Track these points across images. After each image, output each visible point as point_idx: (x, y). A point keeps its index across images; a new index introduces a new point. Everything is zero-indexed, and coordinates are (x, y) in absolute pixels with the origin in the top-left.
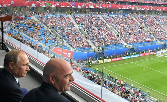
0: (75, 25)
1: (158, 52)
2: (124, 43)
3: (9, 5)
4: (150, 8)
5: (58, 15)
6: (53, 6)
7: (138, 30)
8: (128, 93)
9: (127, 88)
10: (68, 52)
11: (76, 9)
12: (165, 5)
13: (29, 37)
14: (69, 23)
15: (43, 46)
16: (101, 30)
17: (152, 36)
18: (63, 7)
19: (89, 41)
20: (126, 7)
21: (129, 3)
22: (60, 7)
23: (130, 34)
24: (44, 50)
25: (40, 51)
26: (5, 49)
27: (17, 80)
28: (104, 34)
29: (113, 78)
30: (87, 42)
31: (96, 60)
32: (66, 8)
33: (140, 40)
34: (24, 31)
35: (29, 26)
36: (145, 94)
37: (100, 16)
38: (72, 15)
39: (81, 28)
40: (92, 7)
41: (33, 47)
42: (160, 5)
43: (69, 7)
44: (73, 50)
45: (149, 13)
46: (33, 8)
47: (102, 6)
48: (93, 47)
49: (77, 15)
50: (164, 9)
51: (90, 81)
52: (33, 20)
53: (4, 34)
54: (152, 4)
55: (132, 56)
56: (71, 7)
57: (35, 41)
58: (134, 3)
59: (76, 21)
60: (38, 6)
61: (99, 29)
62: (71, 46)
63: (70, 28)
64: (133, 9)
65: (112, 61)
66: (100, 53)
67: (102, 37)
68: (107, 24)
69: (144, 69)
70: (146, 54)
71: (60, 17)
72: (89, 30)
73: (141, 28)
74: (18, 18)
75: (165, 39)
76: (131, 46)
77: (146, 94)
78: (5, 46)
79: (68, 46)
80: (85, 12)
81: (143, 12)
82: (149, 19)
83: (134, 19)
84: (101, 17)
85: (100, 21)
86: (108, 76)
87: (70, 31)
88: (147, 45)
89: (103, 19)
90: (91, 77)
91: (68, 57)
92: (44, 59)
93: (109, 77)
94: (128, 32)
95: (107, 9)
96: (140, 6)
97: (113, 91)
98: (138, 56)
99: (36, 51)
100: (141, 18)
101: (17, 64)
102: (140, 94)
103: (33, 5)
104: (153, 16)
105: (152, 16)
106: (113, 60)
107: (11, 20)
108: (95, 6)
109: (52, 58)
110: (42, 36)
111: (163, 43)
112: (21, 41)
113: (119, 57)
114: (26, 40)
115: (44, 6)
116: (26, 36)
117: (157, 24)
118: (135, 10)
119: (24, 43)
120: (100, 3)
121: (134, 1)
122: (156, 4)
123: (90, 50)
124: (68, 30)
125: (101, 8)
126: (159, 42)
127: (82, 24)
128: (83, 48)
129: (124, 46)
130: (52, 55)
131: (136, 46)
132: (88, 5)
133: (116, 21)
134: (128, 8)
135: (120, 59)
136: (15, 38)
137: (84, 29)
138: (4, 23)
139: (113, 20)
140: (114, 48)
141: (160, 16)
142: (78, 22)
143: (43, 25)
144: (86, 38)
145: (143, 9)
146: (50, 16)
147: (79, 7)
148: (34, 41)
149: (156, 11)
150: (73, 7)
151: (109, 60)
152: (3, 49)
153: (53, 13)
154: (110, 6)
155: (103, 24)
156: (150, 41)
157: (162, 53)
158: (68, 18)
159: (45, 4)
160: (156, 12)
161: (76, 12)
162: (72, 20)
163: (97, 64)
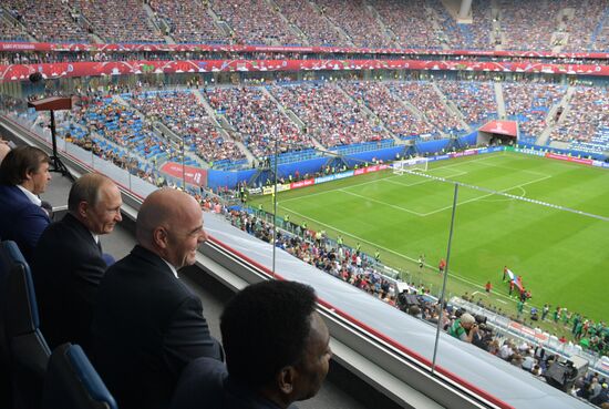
0: (209, 110)
1: (397, 165)
2: (318, 146)
3: (64, 73)
4: (374, 65)
5: (170, 90)
6: (159, 71)
7: (348, 115)
8: (331, 257)
9: (329, 248)
10: (194, 172)
11: (208, 76)
12: (409, 55)
13: (109, 142)
14: (195, 106)
15: (141, 160)
16: (267, 120)
17: (381, 127)
18: (180, 71)
19: (239, 145)
20: (320, 66)
21: (327, 56)
22: (173, 73)
23: (331, 126)
24: (143, 168)
25: (134, 172)
26: (61, 171)
27: (96, 238)
28: (273, 128)
29: (296, 226)
30: (236, 147)
31: (258, 186)
32: (186, 73)
33: (355, 139)
34: (99, 129)
35: (108, 119)
36: (369, 259)
37: (263, 88)
38: (201, 88)
39: (220, 116)
40: (244, 69)
41: (119, 163)
42: (398, 56)
43: (192, 70)
44: (205, 166)
45: (373, 77)
46: (115, 77)
47: (266, 66)
48: (250, 158)
49: (211, 89)
50: (407, 65)
51: (245, 233)
52: (116, 104)
53: (58, 139)
54: (379, 55)
55: (339, 176)
56: (197, 72)
57: (122, 151)
58: (339, 55)
59: (209, 101)
60: (126, 74)
61: (261, 118)
62: (202, 158)
63: (197, 119)
64: (336, 67)
65: (293, 189)
66: (264, 171)
67: (268, 134)
68: (279, 106)
69: (369, 204)
70: (369, 170)
71: (175, 94)
72: (238, 120)
73: (357, 111)
74: (85, 102)
75: (412, 134)
76: (335, 152)
77: (373, 260)
78: (61, 164)
79: (194, 157)
80: (230, 81)
81: (360, 74)
82: (374, 90)
83: (340, 90)
84: (265, 91)
85: (263, 99)
86: (285, 222)
87: (196, 125)
88: (372, 149)
89: (269, 96)
90: (248, 224)
91: (195, 183)
92: (144, 189)
93: (288, 224)
94: (327, 122)
95: (278, 71)
96: (351, 61)
97: (297, 255)
98: (350, 174)
99: (126, 172)
100: (355, 89)
101: (97, 206)
102: (359, 260)
103: (116, 71)
104: (383, 82)
105: (380, 84)
106: (296, 185)
107: (70, 108)
108: (250, 66)
109: (161, 185)
110: (137, 138)
111: (407, 143)
112: (94, 153)
113: (309, 178)
114: (104, 148)
115: (139, 72)
116: (103, 139)
117: (392, 100)
118: (342, 70)
119: (100, 155)
120: (262, 58)
121: (337, 51)
122: (389, 55)
123: (244, 166)
124: (192, 123)
125: (264, 69)
126: (398, 142)
127: (223, 109)
128: (228, 160)
129: (318, 154)
130: (161, 180)
131: (347, 153)
132: (234, 65)
133: (299, 99)
134: (324, 67)
135: (309, 182)
136: (80, 145)
137: (228, 118)
138: (56, 113)
139: (292, 95)
140: (297, 159)
141: (400, 82)
142: (215, 105)
143: (138, 115)
144: (234, 138)
145: (359, 68)
146: (152, 93)
147: (215, 70)
148: (121, 149)
149: (389, 71)
150: (202, 70)
151: (286, 187)
152: (56, 171)
153: (160, 88)
154: (285, 63)
155: (270, 106)
156: (377, 140)
157: (406, 166)
158: (192, 96)
159: (141, 68)
160: (391, 73)
161: (210, 82)
162: (201, 100)
163: (259, 196)
